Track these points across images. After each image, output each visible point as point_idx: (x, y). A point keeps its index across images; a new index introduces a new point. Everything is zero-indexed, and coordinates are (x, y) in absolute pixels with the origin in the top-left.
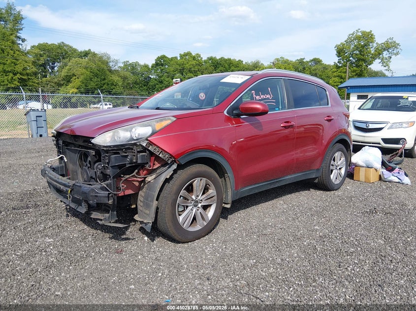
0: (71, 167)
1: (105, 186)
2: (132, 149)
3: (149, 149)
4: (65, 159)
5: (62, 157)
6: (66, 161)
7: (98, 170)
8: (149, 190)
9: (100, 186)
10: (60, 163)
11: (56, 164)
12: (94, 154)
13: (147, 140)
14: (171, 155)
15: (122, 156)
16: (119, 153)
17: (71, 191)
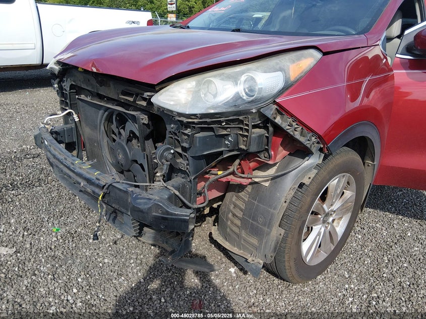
0: (87, 132)
1: (177, 193)
2: (241, 122)
3: (276, 121)
4: (75, 116)
5: (70, 112)
6: (77, 120)
7: (163, 161)
8: (259, 202)
9: (167, 193)
10: (66, 122)
11: (60, 125)
12: (146, 122)
13: (275, 103)
14: (319, 137)
15: (217, 136)
16: (212, 130)
17: (103, 197)
